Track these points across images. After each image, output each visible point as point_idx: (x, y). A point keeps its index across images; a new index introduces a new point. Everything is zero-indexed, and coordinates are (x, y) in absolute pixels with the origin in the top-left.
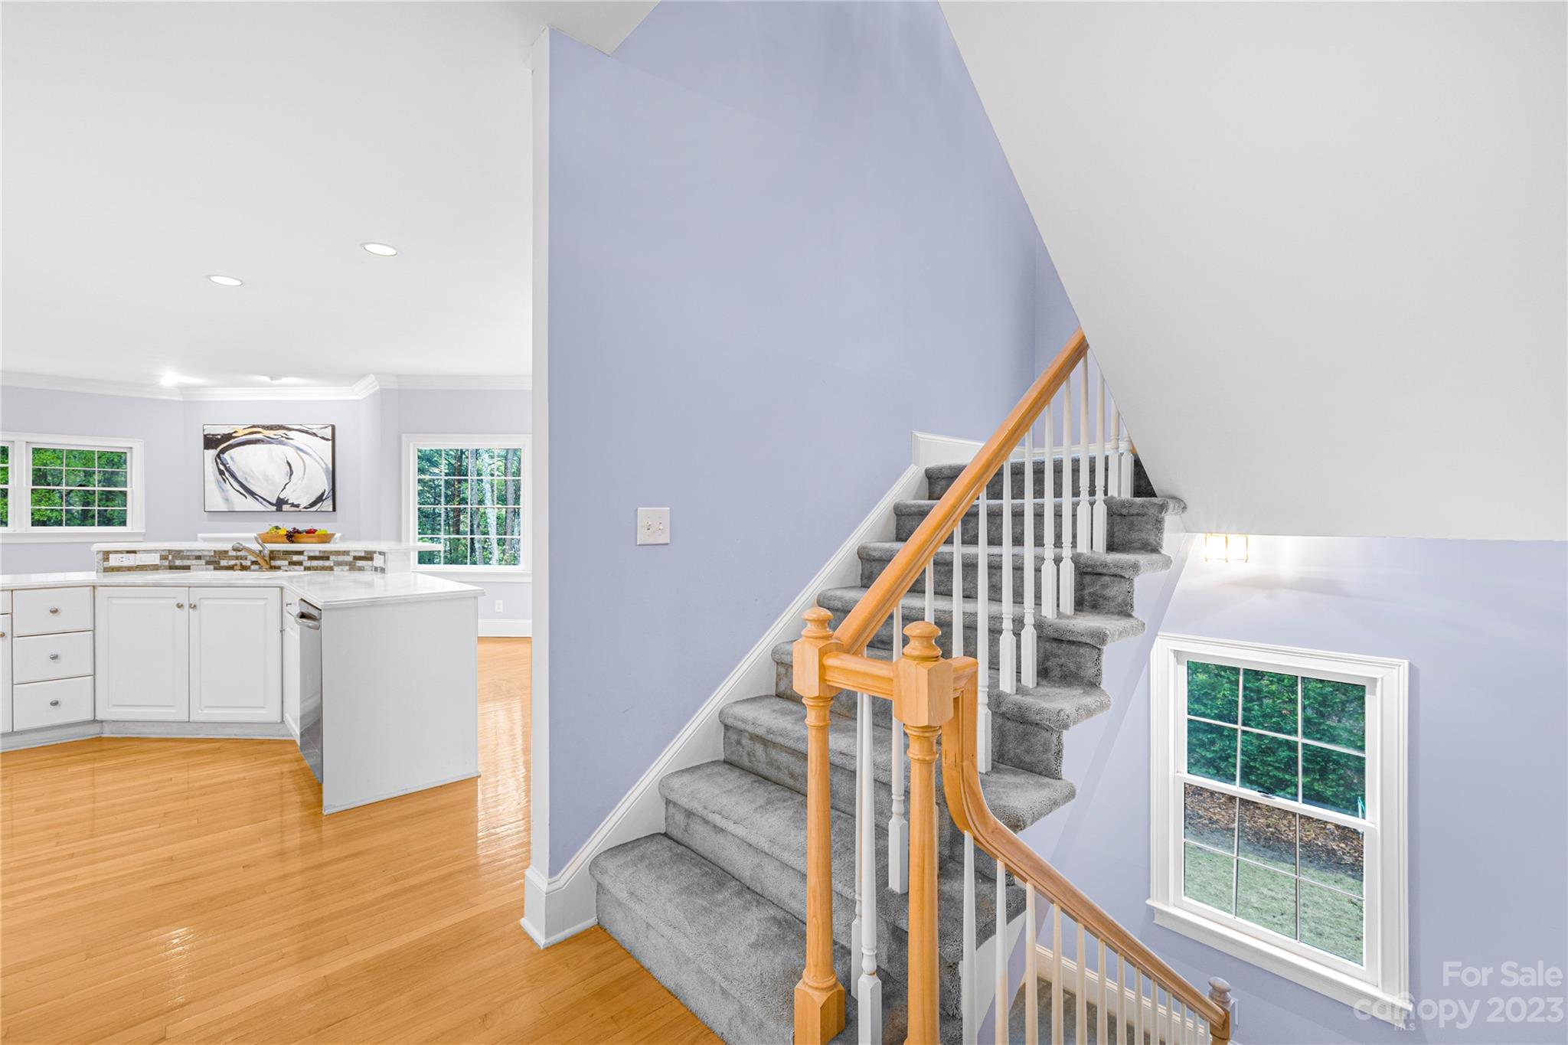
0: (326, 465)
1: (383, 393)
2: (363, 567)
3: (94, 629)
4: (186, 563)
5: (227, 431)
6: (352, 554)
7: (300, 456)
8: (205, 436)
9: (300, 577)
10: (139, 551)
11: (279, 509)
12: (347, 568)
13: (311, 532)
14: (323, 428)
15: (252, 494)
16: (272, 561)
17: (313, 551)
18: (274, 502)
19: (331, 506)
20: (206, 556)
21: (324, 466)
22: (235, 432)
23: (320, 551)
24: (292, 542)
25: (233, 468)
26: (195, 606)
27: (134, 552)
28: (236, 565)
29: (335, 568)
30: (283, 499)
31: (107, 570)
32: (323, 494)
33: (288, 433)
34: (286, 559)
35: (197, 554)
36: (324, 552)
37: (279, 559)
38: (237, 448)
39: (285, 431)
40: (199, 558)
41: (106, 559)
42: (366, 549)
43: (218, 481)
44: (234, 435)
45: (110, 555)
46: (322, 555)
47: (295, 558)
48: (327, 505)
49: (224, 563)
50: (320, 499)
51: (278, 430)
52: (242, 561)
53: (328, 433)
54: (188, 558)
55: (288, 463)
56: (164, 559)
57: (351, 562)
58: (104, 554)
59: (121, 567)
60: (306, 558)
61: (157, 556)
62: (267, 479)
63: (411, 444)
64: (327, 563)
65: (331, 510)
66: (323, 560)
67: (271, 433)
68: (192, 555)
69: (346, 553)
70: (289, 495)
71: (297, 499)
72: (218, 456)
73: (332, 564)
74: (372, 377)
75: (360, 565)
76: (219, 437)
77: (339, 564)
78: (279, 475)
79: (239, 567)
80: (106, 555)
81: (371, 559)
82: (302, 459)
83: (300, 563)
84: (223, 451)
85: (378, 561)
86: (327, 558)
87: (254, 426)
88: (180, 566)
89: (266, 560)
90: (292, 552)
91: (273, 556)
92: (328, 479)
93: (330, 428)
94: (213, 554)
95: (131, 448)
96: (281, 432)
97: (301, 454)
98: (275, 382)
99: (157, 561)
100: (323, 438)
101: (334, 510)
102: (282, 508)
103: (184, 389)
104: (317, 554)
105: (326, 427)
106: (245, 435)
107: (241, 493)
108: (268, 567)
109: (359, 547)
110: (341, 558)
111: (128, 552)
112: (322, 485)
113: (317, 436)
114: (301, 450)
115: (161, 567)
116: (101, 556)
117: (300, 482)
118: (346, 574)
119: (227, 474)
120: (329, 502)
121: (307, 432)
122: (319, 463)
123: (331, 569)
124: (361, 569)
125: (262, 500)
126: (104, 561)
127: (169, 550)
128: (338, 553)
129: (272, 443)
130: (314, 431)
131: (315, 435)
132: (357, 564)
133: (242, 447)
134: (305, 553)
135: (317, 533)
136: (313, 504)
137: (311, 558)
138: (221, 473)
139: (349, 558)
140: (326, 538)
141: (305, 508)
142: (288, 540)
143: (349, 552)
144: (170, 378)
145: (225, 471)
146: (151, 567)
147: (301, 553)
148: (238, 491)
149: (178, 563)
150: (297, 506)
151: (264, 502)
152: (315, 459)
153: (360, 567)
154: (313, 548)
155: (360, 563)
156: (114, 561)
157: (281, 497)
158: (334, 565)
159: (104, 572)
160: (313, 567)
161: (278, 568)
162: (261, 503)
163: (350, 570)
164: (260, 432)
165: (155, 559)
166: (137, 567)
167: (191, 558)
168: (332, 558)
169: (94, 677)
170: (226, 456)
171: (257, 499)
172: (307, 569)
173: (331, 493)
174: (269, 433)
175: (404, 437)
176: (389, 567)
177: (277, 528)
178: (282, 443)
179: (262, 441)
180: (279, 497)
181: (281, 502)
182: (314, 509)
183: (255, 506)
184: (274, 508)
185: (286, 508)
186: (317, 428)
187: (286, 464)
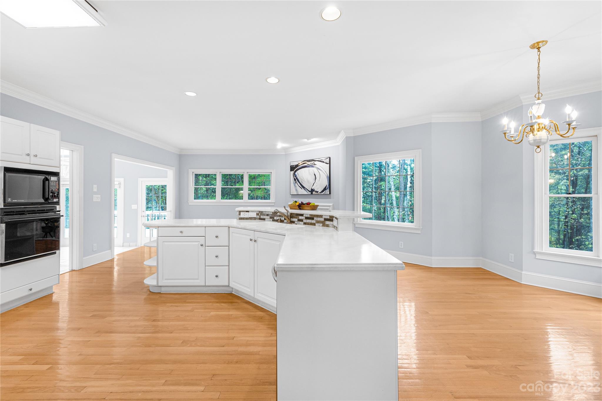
0: (327, 174)
1: (347, 138)
2: (329, 225)
3: (229, 246)
4: (264, 217)
5: (296, 164)
6: (324, 217)
7: (318, 171)
8: (291, 166)
9: (302, 228)
10: (250, 211)
12: (321, 225)
13: (308, 204)
14: (326, 159)
15: (304, 187)
16: (291, 219)
17: (307, 214)
18: (310, 190)
19: (329, 192)
20: (270, 214)
21: (326, 175)
22: (299, 164)
23: (310, 215)
24: (300, 209)
25: (298, 178)
26: (256, 241)
27: (248, 212)
28: (278, 220)
29: (316, 224)
30: (313, 189)
31: (241, 219)
32: (326, 187)
33: (315, 162)
34: (296, 218)
35: (267, 213)
36: (312, 215)
37: (294, 218)
38: (300, 170)
39: (313, 162)
40: (268, 215)
41: (240, 214)
42: (330, 215)
43: (294, 183)
44: (299, 165)
45: (241, 213)
46: (311, 217)
47: (300, 218)
48: (327, 192)
49: (275, 218)
50: (325, 189)
51: (312, 161)
52: (281, 218)
53: (328, 161)
54: (264, 215)
55: (315, 175)
56: (257, 215)
57: (323, 221)
58: (239, 212)
59: (244, 218)
60: (304, 218)
61: (255, 213)
62: (308, 181)
63: (359, 161)
64: (313, 221)
65: (329, 193)
66: (311, 219)
67: (309, 163)
68: (266, 214)
69: (321, 216)
70: (316, 188)
71: (317, 189)
72: (294, 173)
73: (315, 222)
74: (343, 131)
75: (327, 224)
76: (294, 166)
77: (318, 222)
78: (311, 179)
79: (279, 221)
80: (240, 212)
81: (332, 220)
82: (319, 173)
83: (302, 220)
84: (295, 172)
85: (335, 223)
86: (313, 219)
87: (304, 161)
88: (262, 218)
89: (288, 218)
90: (299, 214)
91: (292, 215)
92: (328, 180)
93: (329, 158)
94: (272, 214)
95: (271, 172)
96: (312, 162)
97: (319, 170)
98: (309, 141)
99: (255, 216)
100: (326, 163)
101: (330, 193)
102: (312, 193)
103: (285, 149)
104: (309, 216)
105: (327, 158)
106: (302, 164)
107: (301, 188)
108: (289, 221)
109: (326, 214)
110: (319, 219)
111: (247, 211)
112: (326, 183)
113: (324, 162)
114: (319, 169)
115: (256, 218)
116: (238, 213)
117: (318, 182)
118: (321, 228)
119: (296, 180)
120: (328, 190)
121: (321, 161)
122: (325, 174)
123: (314, 224)
124: (328, 226)
125: (306, 190)
126: (239, 215)
127: (259, 211)
128: (318, 216)
129: (310, 167)
130: (323, 160)
131: (323, 162)
132: (326, 223)
133: (301, 170)
134: (304, 215)
135: (311, 204)
136: (322, 191)
137: (307, 218)
138: (295, 180)
139: (322, 219)
140: (315, 208)
141: (320, 193)
142: (299, 208)
143: (322, 216)
144: (280, 145)
145: (296, 179)
146: (254, 218)
147: (302, 215)
148: (299, 186)
149: (262, 217)
150: (318, 192)
151: (307, 191)
152: (323, 172)
153: (327, 225)
154: (307, 212)
155: (327, 223)
156: (243, 215)
157: (313, 188)
158: (316, 223)
159: (239, 219)
160: (307, 223)
161: (293, 222)
162: (306, 191)
163: (323, 226)
164: (306, 163)
165: (254, 215)
166: (249, 218)
167: (265, 215)
168: (315, 218)
169: (229, 267)
170: (296, 173)
171: (305, 190)
172: (305, 224)
173: (329, 187)
174: (308, 163)
175: (356, 158)
176: (340, 227)
177: (296, 202)
178: (313, 167)
179: (307, 166)
180: (312, 188)
181: (312, 190)
182: (323, 193)
183: (304, 192)
184: (310, 193)
185: (314, 193)
186: (324, 159)
187: (314, 175)
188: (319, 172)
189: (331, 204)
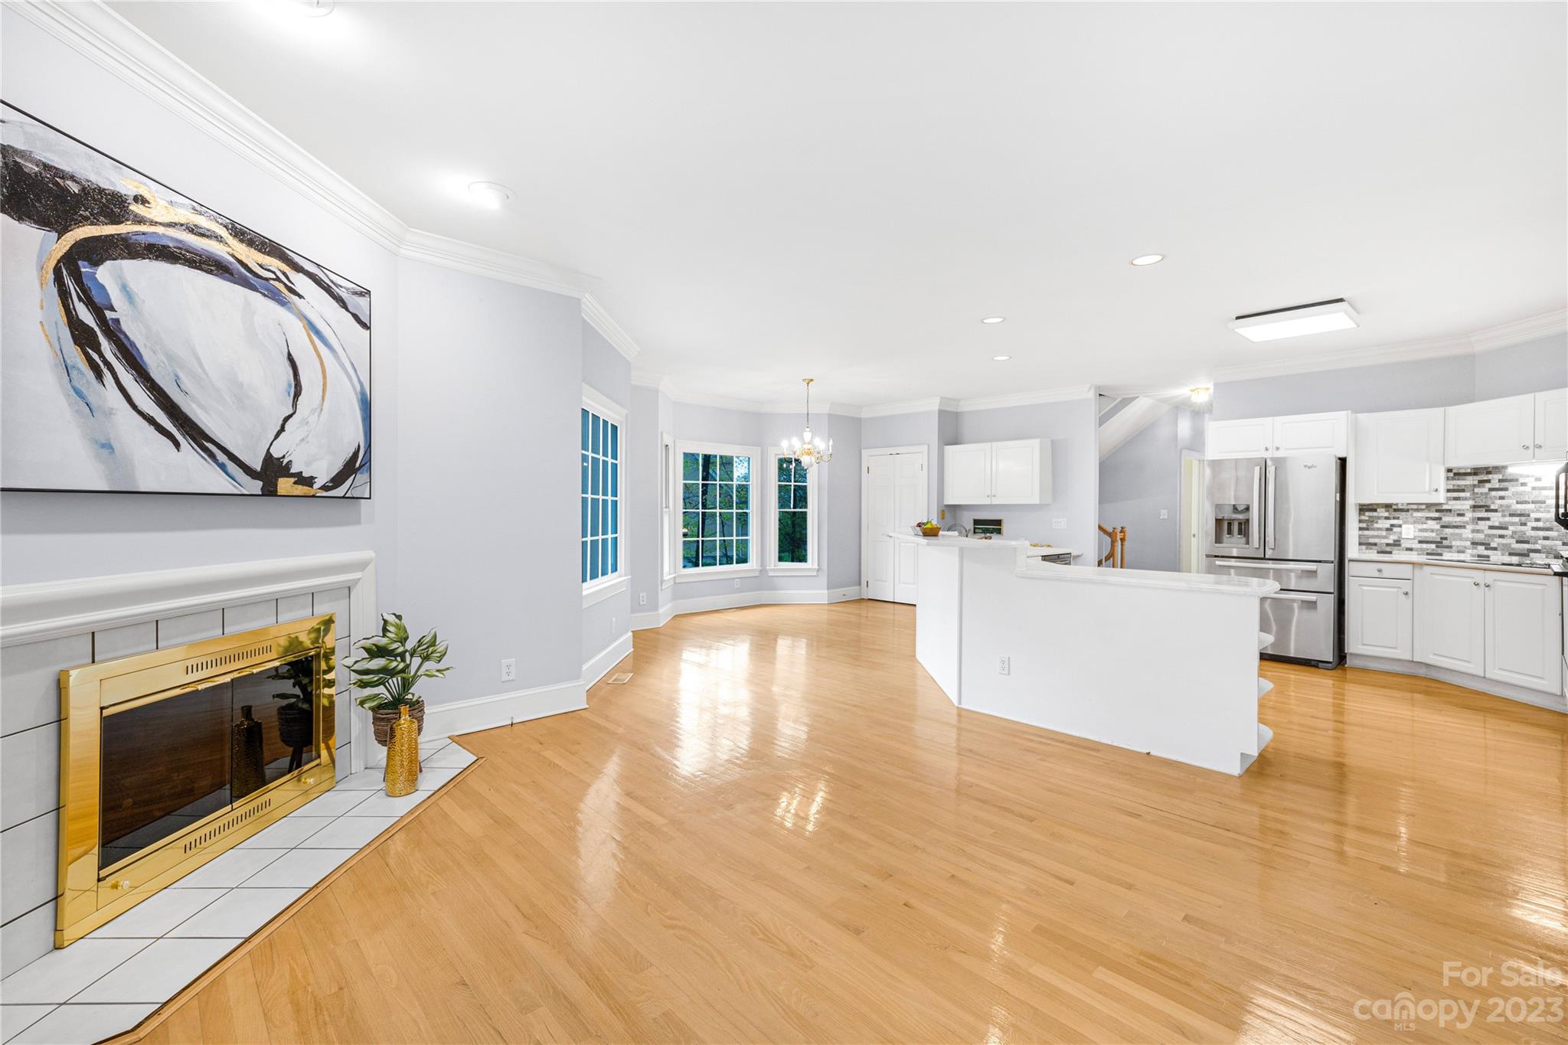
0: (362, 385)
7: (314, 350)
11: (270, 491)
14: (355, 293)
15: (195, 434)
18: (257, 466)
19: (366, 486)
21: (358, 388)
22: (139, 198)
30: (278, 461)
32: (352, 457)
33: (290, 274)
38: (146, 261)
39: (282, 267)
43: (70, 369)
44: (133, 207)
48: (360, 483)
50: (350, 467)
51: (268, 254)
53: (360, 306)
55: (293, 361)
62: (241, 395)
65: (363, 494)
67: (251, 257)
70: (296, 452)
71: (308, 464)
72: (70, 266)
76: (72, 188)
78: (270, 390)
84: (88, 250)
92: (363, 420)
93: (364, 294)
96: (274, 265)
97: (317, 343)
100: (357, 318)
101: (368, 494)
102: (275, 485)
105: (355, 289)
107: (158, 428)
112: (354, 434)
113: (347, 310)
114: (318, 333)
117: (312, 418)
119: (106, 347)
120: (363, 476)
121: (328, 290)
122: (349, 377)
125: (221, 457)
129: (254, 287)
130: (342, 294)
131: (343, 304)
133: (161, 266)
136: (337, 480)
138: (85, 337)
141: (325, 488)
145: (100, 337)
148: (151, 420)
150: (309, 482)
151: (229, 466)
152: (342, 365)
157: (276, 453)
162: (222, 467)
164: (219, 239)
170: (102, 277)
171: (212, 456)
178: (274, 296)
179: (232, 274)
180: (268, 453)
181: (272, 471)
182: (339, 492)
183: (209, 477)
184: (256, 486)
185: (285, 485)
186: (347, 289)
187: (287, 363)
188: (319, 356)
189: (367, 554)
